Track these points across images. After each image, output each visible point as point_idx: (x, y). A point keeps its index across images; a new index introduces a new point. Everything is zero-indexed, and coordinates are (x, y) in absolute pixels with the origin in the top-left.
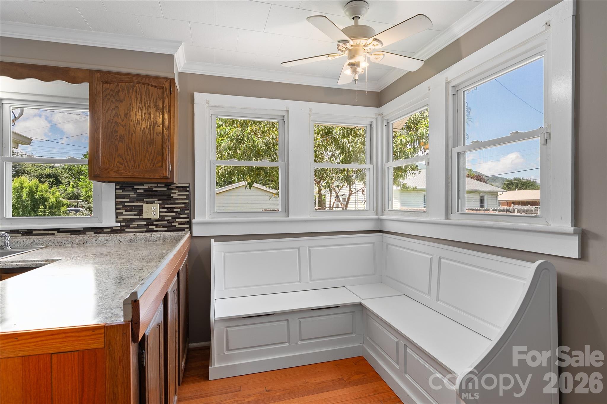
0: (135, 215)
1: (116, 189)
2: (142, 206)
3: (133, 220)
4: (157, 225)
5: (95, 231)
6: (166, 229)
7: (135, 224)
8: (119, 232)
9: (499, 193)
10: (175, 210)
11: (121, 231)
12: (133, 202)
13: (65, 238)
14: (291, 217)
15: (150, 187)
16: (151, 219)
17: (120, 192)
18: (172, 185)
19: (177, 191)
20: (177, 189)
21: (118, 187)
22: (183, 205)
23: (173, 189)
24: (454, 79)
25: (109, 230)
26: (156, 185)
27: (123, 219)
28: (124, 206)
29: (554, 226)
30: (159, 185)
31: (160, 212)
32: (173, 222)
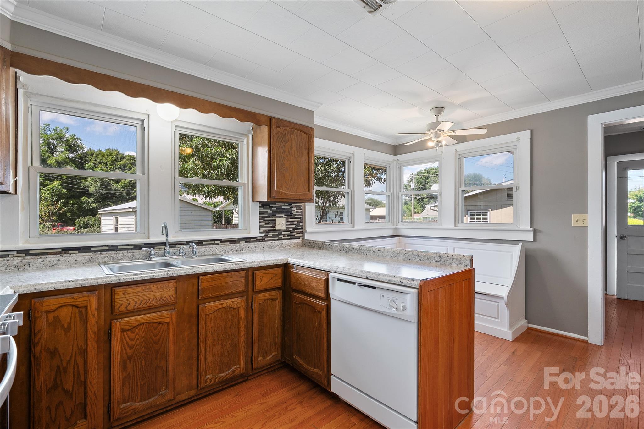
0: (271, 227)
1: (260, 207)
2: (275, 220)
3: (269, 231)
4: (284, 235)
5: (245, 240)
6: (289, 237)
7: (271, 234)
8: (261, 241)
9: (370, 210)
10: (294, 223)
11: (262, 240)
12: (269, 217)
13: (228, 247)
14: (356, 228)
15: (280, 206)
16: (280, 230)
17: (262, 209)
18: (293, 204)
19: (295, 209)
20: (296, 207)
21: (261, 205)
22: (299, 220)
23: (293, 207)
24: (461, 151)
25: (255, 240)
26: (283, 204)
27: (264, 230)
28: (264, 220)
29: (522, 228)
30: (285, 204)
31: (286, 225)
32: (293, 232)
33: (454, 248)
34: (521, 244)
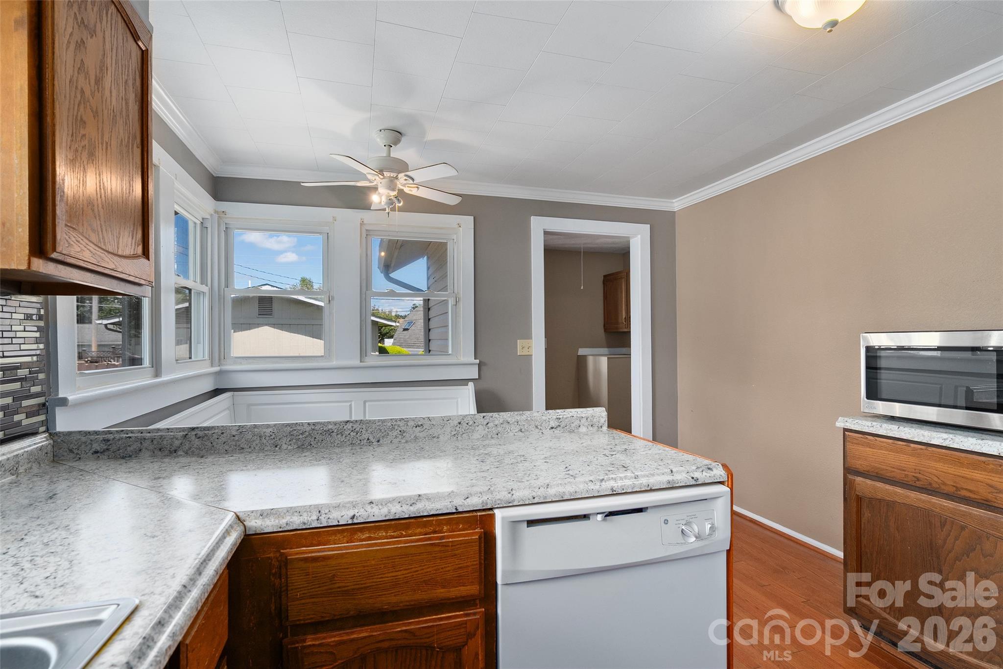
29: (463, 359)
33: (365, 402)
34: (471, 384)
